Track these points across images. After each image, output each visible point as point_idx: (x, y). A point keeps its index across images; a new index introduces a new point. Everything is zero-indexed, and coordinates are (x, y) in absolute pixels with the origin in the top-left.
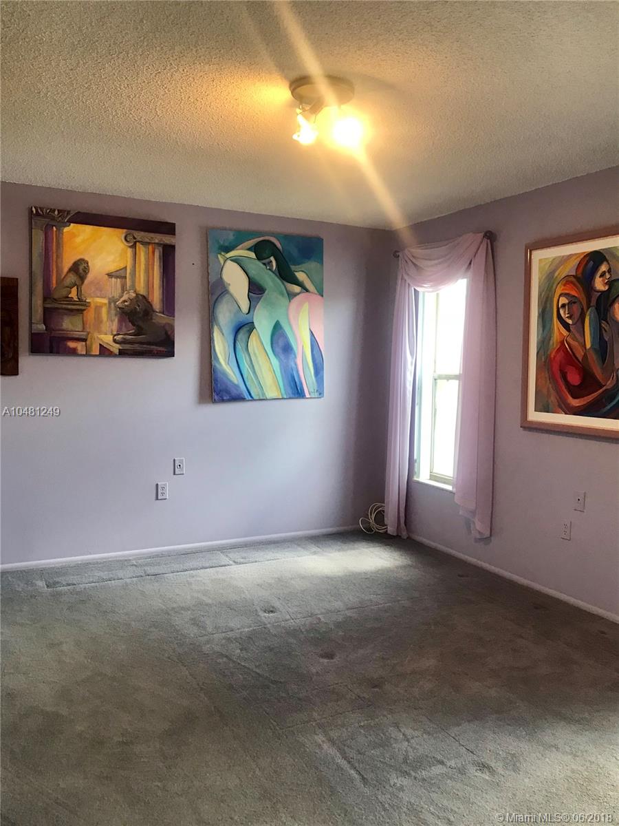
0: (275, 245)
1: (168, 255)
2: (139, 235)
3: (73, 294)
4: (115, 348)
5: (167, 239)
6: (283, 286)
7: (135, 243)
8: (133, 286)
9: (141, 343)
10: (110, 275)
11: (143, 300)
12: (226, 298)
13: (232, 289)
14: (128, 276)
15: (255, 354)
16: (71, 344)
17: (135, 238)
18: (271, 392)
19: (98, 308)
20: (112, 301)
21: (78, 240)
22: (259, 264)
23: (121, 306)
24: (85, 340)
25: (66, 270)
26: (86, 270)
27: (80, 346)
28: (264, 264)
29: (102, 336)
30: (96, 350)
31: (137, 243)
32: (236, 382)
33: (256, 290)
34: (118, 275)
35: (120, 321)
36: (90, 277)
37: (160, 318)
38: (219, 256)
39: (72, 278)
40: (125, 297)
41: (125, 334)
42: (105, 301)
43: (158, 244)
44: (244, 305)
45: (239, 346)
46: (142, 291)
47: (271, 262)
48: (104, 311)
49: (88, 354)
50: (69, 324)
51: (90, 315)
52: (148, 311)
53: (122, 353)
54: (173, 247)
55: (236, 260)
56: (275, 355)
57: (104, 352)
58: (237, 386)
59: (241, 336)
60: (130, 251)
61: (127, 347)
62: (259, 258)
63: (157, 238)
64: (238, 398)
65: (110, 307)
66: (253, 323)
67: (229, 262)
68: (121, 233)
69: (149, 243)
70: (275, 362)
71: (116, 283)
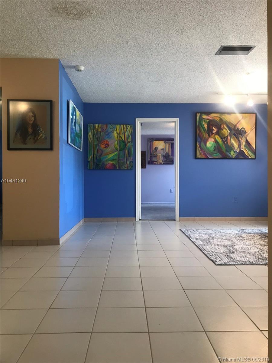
1: (172, 145)
2: (167, 141)
3: (155, 153)
4: (162, 163)
5: (172, 142)
7: (166, 143)
8: (166, 151)
9: (167, 162)
10: (162, 149)
11: (168, 154)
14: (165, 149)
16: (155, 163)
19: (159, 156)
20: (162, 154)
21: (156, 143)
24: (157, 162)
25: (154, 149)
26: (157, 149)
27: (156, 163)
29: (160, 161)
30: (159, 164)
34: (163, 149)
35: (163, 158)
36: (158, 150)
37: (171, 157)
39: (155, 150)
40: (164, 153)
41: (164, 160)
42: (161, 154)
43: (170, 143)
48: (160, 156)
49: (158, 164)
50: (154, 159)
51: (158, 157)
52: (169, 155)
53: (164, 164)
54: (173, 143)
57: (160, 164)
60: (165, 145)
61: (165, 163)
63: (170, 142)
65: (161, 155)
68: (163, 141)
71: (163, 151)
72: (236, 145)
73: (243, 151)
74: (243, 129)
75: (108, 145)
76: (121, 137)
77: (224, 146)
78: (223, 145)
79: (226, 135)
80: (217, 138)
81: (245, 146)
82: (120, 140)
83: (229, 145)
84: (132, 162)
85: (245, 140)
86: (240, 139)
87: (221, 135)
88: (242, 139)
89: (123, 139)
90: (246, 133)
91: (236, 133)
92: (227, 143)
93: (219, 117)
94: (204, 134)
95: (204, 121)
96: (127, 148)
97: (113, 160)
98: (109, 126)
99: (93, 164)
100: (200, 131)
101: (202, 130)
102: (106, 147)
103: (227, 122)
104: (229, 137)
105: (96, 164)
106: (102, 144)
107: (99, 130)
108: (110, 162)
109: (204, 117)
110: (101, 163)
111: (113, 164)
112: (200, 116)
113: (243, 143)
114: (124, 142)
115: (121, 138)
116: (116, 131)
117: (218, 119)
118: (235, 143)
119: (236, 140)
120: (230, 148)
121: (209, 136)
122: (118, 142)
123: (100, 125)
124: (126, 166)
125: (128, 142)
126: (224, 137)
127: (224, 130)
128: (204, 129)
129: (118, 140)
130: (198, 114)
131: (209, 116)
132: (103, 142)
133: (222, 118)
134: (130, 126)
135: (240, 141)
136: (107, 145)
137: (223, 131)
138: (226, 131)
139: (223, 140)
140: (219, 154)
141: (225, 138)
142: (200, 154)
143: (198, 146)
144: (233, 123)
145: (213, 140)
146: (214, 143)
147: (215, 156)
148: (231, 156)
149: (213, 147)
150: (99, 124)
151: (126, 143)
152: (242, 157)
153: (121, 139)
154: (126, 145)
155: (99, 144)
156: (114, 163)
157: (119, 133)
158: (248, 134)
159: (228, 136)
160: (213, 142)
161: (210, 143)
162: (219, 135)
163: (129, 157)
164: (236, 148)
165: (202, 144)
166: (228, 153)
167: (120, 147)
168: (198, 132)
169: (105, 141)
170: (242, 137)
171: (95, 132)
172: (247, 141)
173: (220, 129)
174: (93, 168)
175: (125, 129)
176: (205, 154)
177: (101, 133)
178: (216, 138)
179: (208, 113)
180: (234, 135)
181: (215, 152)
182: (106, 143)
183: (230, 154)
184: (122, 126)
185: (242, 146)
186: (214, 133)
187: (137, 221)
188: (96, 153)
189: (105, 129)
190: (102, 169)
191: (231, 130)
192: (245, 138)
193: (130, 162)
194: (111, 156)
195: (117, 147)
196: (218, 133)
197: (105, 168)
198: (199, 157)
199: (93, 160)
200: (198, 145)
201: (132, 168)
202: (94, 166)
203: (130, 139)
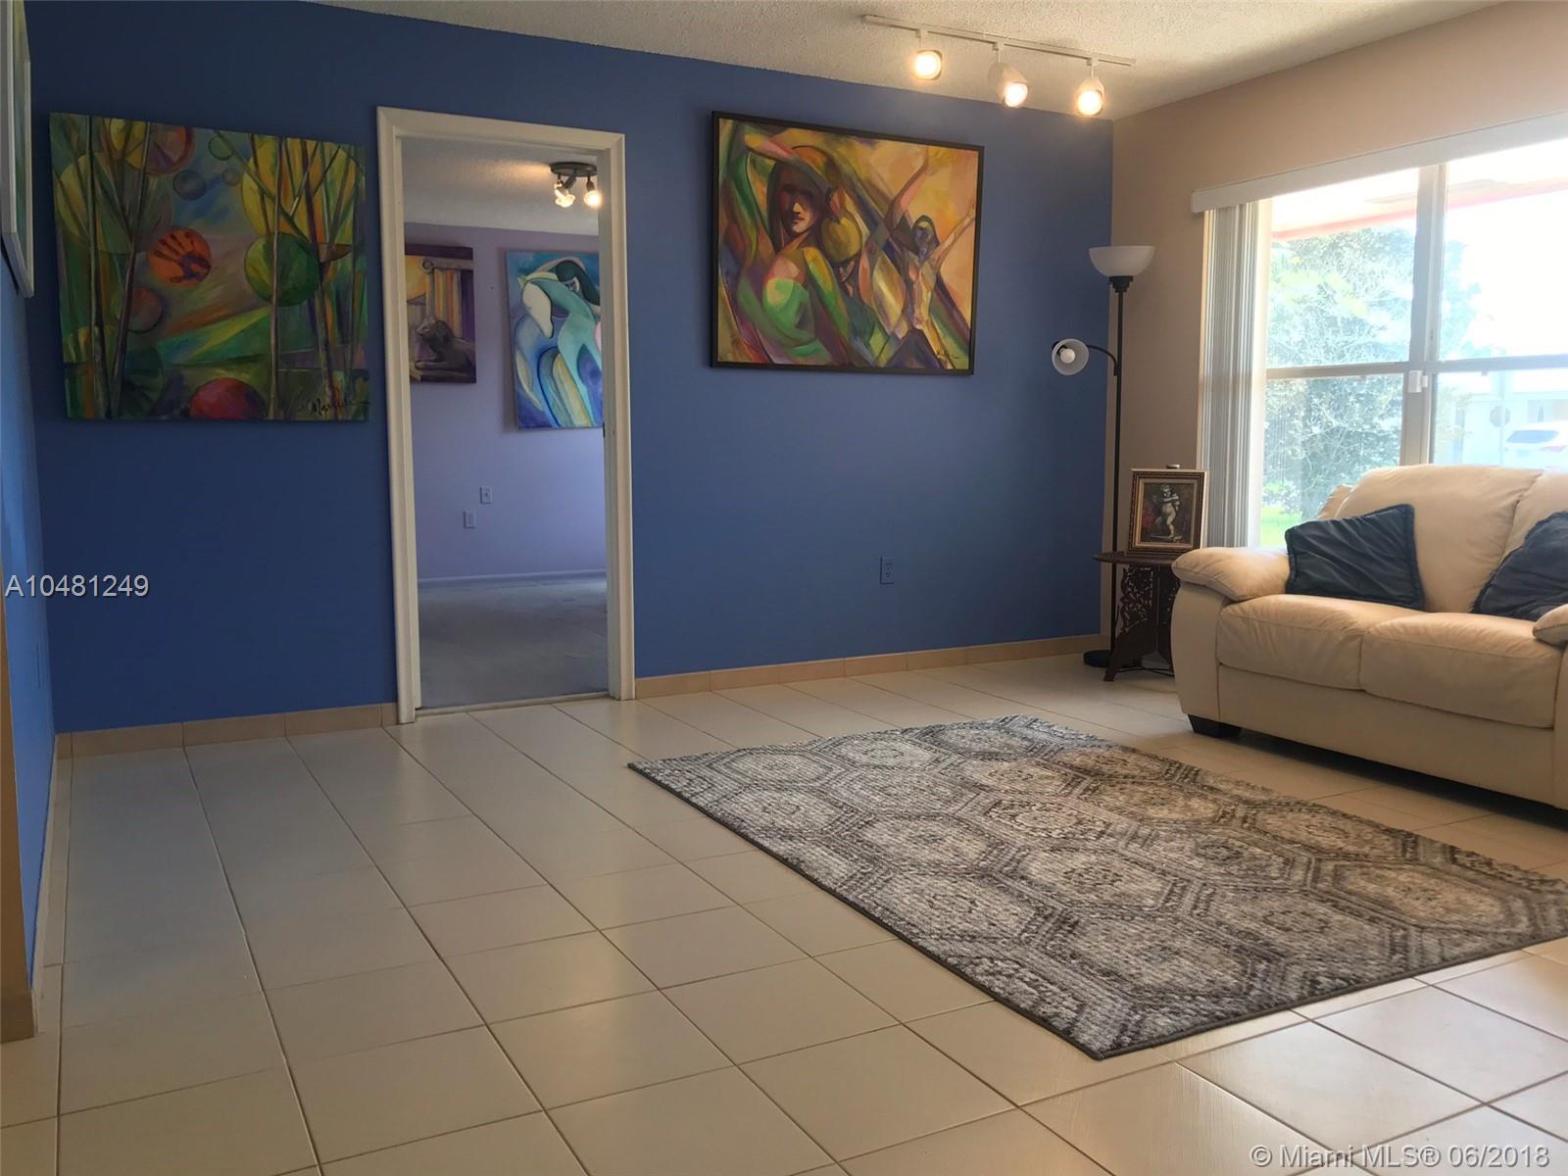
0: (577, 265)
1: (466, 278)
2: (437, 261)
5: (464, 264)
6: (588, 309)
7: (433, 269)
9: (442, 369)
10: (409, 302)
11: (443, 326)
12: (527, 322)
13: (534, 313)
14: (427, 302)
15: (561, 380)
17: (432, 264)
18: (580, 420)
20: (413, 328)
22: (561, 285)
23: (421, 332)
28: (567, 285)
31: (436, 270)
32: (541, 409)
33: (559, 312)
34: (418, 301)
35: (422, 348)
37: (460, 344)
38: (519, 279)
40: (426, 323)
41: (426, 361)
43: (456, 270)
44: (547, 328)
45: (543, 371)
46: (441, 316)
47: (574, 283)
52: (448, 337)
53: (424, 379)
54: (471, 272)
55: (535, 282)
56: (583, 381)
58: (543, 413)
59: (544, 360)
60: (428, 279)
61: (428, 373)
62: (561, 279)
63: (455, 263)
64: (544, 425)
66: (557, 347)
67: (529, 284)
68: (419, 260)
69: (447, 269)
70: (583, 389)
71: (416, 309)
72: (893, 303)
73: (921, 332)
74: (924, 224)
75: (204, 262)
76: (286, 215)
77: (842, 305)
78: (840, 300)
79: (853, 251)
80: (814, 259)
81: (931, 310)
82: (282, 235)
83: (865, 301)
84: (364, 374)
85: (932, 283)
86: (912, 276)
87: (829, 245)
88: (918, 277)
89: (301, 234)
90: (938, 244)
91: (896, 240)
92: (858, 289)
93: (823, 152)
94: (753, 237)
95: (753, 162)
96: (333, 288)
97: (241, 361)
98: (199, 134)
99: (98, 386)
100: (734, 218)
101: (745, 212)
102: (190, 275)
103: (859, 180)
104: (864, 262)
105: (127, 386)
106: (160, 255)
107: (135, 159)
108: (222, 373)
109: (754, 139)
110: (159, 381)
111: (239, 387)
112: (735, 135)
113: (926, 295)
114: (310, 247)
115: (290, 220)
116: (257, 176)
117: (817, 164)
118: (891, 292)
119: (896, 274)
120: (867, 317)
121: (778, 249)
122: (268, 247)
123: (139, 127)
124: (328, 400)
125: (337, 253)
126: (843, 259)
127: (844, 221)
128: (751, 204)
129: (269, 234)
130: (721, 120)
131: (777, 136)
132: (164, 243)
133: (835, 155)
134: (342, 154)
135: (913, 283)
136: (197, 265)
137: (838, 228)
138: (852, 229)
139: (838, 276)
140: (818, 345)
141: (846, 263)
142: (736, 342)
143: (723, 299)
144: (881, 186)
145: (794, 270)
146: (799, 285)
147: (803, 355)
148: (870, 359)
149: (795, 306)
150: (130, 117)
151: (322, 260)
152: (916, 365)
153: (287, 229)
154: (322, 268)
155: (137, 251)
156: (245, 377)
157: (274, 190)
158: (947, 251)
159: (859, 255)
160: (796, 279)
161: (781, 290)
162: (820, 245)
163: (344, 342)
164: (894, 319)
165: (745, 288)
166: (858, 344)
167: (282, 277)
168: (723, 221)
169: (180, 235)
170: (922, 263)
171: (106, 169)
172: (940, 287)
173: (825, 214)
174: (102, 415)
175: (315, 170)
176: (757, 346)
177: (145, 182)
178: (809, 258)
179: (773, 124)
180: (888, 249)
181: (805, 335)
182: (189, 249)
183: (868, 345)
184: (294, 145)
185: (919, 307)
186: (799, 235)
187: (403, 719)
188: (118, 311)
189: (175, 158)
190: (164, 418)
191: (876, 225)
192: (931, 272)
193: (354, 375)
194: (224, 335)
195: (265, 277)
196: (817, 236)
197: (185, 413)
198: (730, 358)
199: (98, 359)
200: (723, 291)
201: (365, 411)
202: (108, 396)
203: (345, 235)
